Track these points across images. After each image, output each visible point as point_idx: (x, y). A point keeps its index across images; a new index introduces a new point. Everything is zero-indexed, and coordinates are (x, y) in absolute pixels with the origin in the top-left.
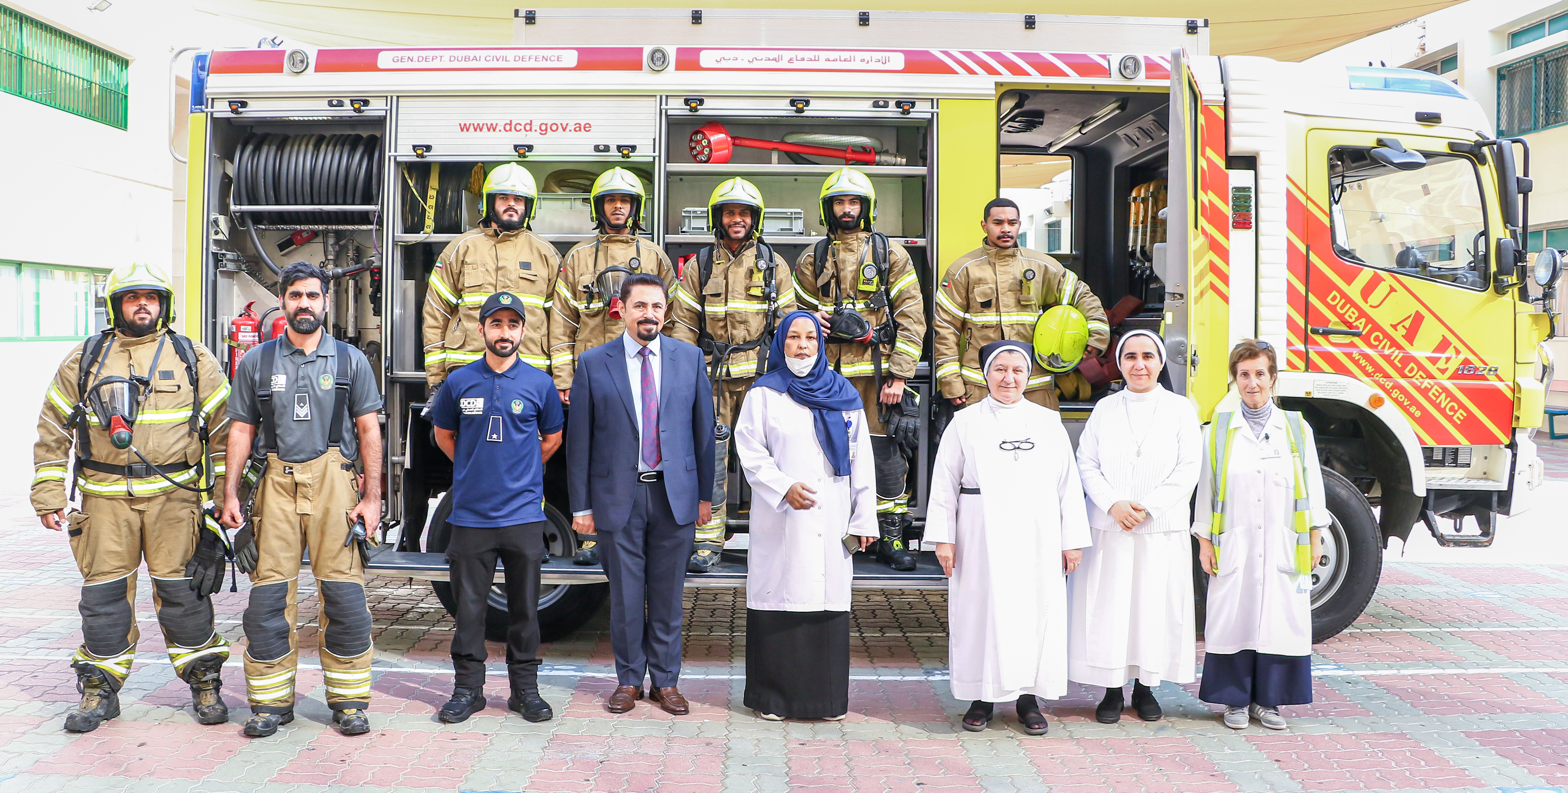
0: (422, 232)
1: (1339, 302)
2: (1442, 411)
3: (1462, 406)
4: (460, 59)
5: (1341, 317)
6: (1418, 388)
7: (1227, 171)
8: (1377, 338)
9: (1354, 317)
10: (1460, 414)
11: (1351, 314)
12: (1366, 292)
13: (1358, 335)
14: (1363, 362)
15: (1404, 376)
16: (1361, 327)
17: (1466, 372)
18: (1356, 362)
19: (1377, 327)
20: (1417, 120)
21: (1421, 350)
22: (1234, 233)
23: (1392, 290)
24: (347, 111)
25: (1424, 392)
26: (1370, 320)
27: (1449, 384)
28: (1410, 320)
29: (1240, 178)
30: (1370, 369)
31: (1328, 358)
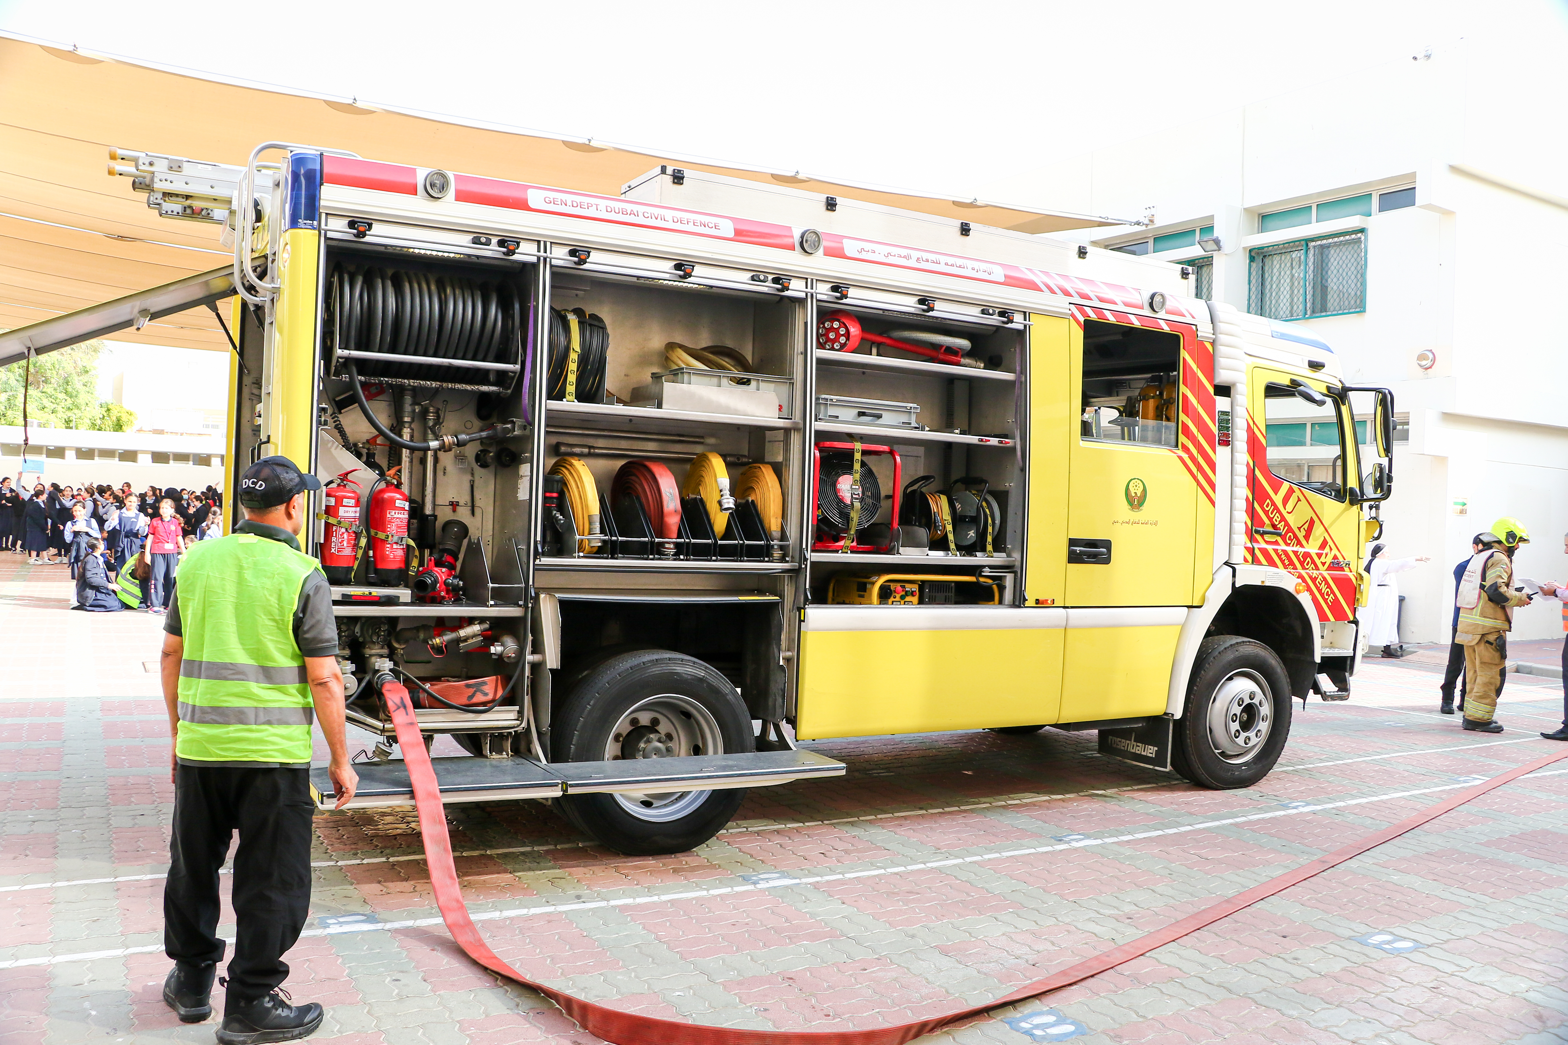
0: (564, 400)
1: (1270, 508)
2: (1322, 595)
3: (1333, 592)
4: (617, 211)
5: (1271, 519)
6: (1311, 577)
7: (1215, 397)
8: (1290, 538)
9: (1278, 520)
10: (1331, 598)
11: (1277, 518)
12: (1285, 501)
13: (1279, 535)
14: (1283, 556)
15: (1304, 568)
16: (1282, 528)
17: (1336, 566)
18: (1279, 556)
19: (1290, 530)
20: (1310, 366)
21: (1312, 547)
22: (1219, 448)
23: (1299, 500)
24: (492, 251)
25: (1314, 580)
26: (1287, 524)
27: (1326, 574)
28: (1307, 524)
29: (1222, 403)
30: (1287, 562)
31: (1264, 552)
